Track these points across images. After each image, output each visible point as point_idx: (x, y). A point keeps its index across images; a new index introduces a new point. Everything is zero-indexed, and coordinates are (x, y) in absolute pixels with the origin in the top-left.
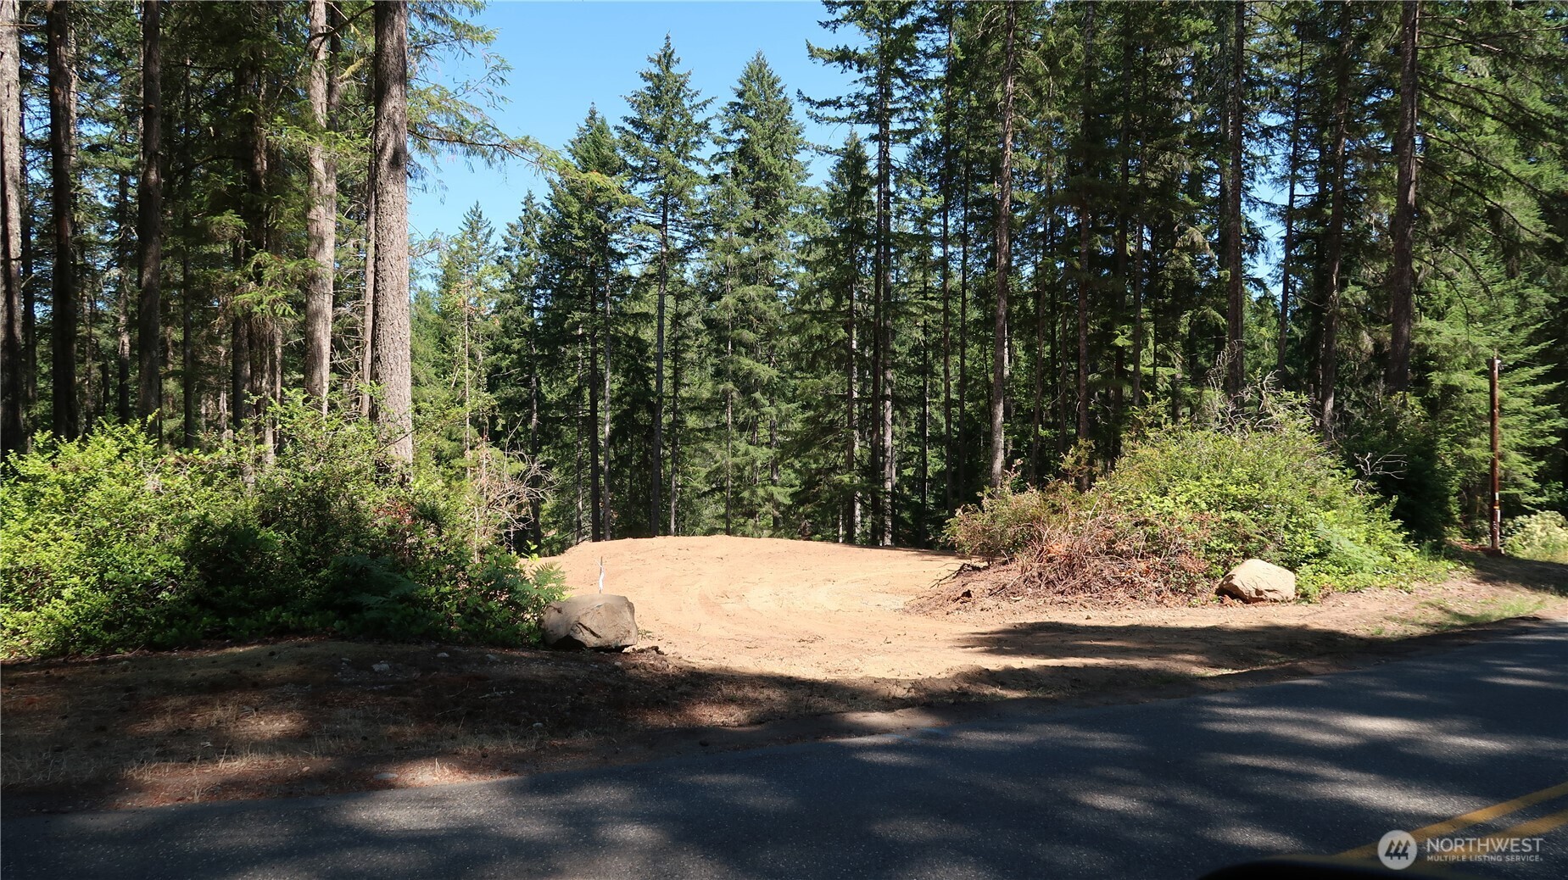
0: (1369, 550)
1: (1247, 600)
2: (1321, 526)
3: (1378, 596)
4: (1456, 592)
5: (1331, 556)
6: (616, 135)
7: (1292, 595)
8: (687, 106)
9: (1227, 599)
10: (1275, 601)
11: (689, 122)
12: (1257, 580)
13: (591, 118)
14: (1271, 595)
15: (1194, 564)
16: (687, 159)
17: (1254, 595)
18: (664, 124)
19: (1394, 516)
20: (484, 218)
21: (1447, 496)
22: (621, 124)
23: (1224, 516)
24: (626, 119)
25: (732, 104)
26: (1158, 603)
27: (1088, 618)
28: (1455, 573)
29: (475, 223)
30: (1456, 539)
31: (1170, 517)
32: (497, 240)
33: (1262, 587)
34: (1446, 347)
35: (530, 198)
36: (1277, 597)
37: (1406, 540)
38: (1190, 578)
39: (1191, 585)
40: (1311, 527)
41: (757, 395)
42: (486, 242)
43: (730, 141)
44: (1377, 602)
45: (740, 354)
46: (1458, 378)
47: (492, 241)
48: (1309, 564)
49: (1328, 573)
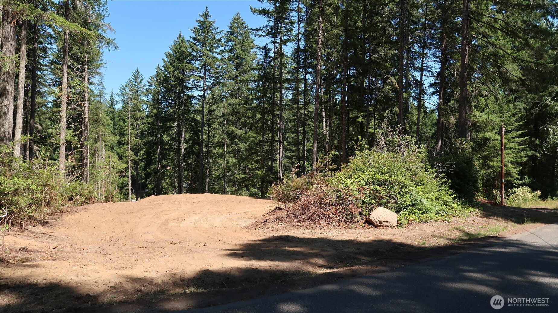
0: (436, 203)
1: (375, 226)
2: (414, 193)
3: (434, 224)
4: (470, 222)
5: (418, 206)
6: (187, 44)
7: (395, 223)
8: (214, 33)
9: (367, 225)
10: (388, 226)
11: (214, 38)
12: (380, 217)
13: (179, 37)
14: (385, 224)
15: (355, 210)
16: (213, 52)
17: (378, 224)
18: (204, 39)
19: (451, 188)
20: (140, 74)
21: (477, 180)
22: (189, 39)
23: (372, 188)
24: (191, 37)
25: (228, 32)
26: (338, 226)
27: (303, 234)
28: (474, 213)
29: (137, 76)
30: (480, 198)
31: (347, 187)
32: (145, 82)
33: (382, 220)
34: (483, 122)
35: (158, 67)
36: (388, 224)
37: (454, 198)
38: (352, 215)
39: (352, 218)
40: (410, 193)
41: (236, 140)
42: (141, 83)
43: (228, 46)
44: (433, 228)
45: (230, 125)
46: (488, 135)
47: (143, 83)
48: (407, 209)
49: (414, 214)
